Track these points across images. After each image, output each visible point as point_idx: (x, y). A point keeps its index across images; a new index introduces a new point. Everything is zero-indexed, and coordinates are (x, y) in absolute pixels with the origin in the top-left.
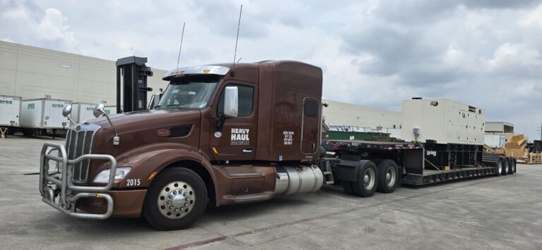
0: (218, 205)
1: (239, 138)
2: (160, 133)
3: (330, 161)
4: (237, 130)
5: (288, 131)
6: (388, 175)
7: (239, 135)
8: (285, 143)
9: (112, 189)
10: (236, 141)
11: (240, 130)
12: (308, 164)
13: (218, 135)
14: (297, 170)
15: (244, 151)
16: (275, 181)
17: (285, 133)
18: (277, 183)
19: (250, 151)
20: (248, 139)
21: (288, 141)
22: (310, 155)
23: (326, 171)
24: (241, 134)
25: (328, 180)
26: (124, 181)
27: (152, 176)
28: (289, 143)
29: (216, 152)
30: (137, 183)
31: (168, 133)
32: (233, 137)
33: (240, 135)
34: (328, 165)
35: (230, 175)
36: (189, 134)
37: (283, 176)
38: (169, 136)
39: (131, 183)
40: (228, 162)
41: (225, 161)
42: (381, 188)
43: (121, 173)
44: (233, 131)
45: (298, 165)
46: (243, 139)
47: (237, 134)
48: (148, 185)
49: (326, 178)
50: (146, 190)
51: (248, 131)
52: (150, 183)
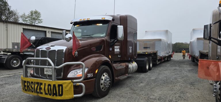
9: (84, 80)
10: (116, 52)
13: (111, 49)
30: (92, 75)
32: (115, 50)
33: (117, 49)
39: (89, 75)
44: (115, 47)
51: (119, 47)
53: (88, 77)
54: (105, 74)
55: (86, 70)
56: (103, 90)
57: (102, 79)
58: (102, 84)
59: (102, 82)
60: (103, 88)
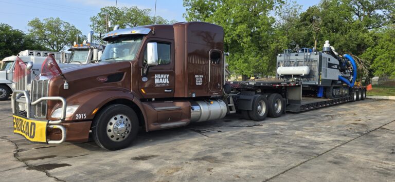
0: (147, 131)
1: (161, 81)
2: (100, 79)
3: (233, 96)
4: (159, 75)
5: (199, 74)
6: (276, 105)
7: (161, 79)
8: (197, 84)
10: (159, 84)
11: (162, 75)
12: (215, 99)
14: (207, 104)
15: (166, 91)
16: (190, 113)
17: (196, 76)
18: (192, 113)
19: (170, 91)
20: (168, 82)
21: (199, 82)
22: (216, 92)
23: (229, 103)
24: (162, 78)
25: (231, 110)
26: (74, 115)
27: (95, 111)
28: (200, 84)
29: (144, 92)
30: (84, 117)
31: (105, 79)
32: (157, 81)
34: (231, 99)
35: (156, 109)
36: (122, 80)
37: (196, 108)
38: (106, 82)
39: (79, 117)
40: (154, 99)
41: (151, 99)
42: (271, 114)
43: (71, 111)
44: (156, 76)
45: (207, 99)
46: (165, 82)
47: (159, 79)
48: (92, 118)
49: (230, 108)
50: (91, 122)
52: (93, 116)
53: (77, 118)
54: (118, 117)
55: (75, 108)
56: (114, 139)
57: (111, 124)
58: (110, 131)
59: (110, 127)
60: (112, 136)
